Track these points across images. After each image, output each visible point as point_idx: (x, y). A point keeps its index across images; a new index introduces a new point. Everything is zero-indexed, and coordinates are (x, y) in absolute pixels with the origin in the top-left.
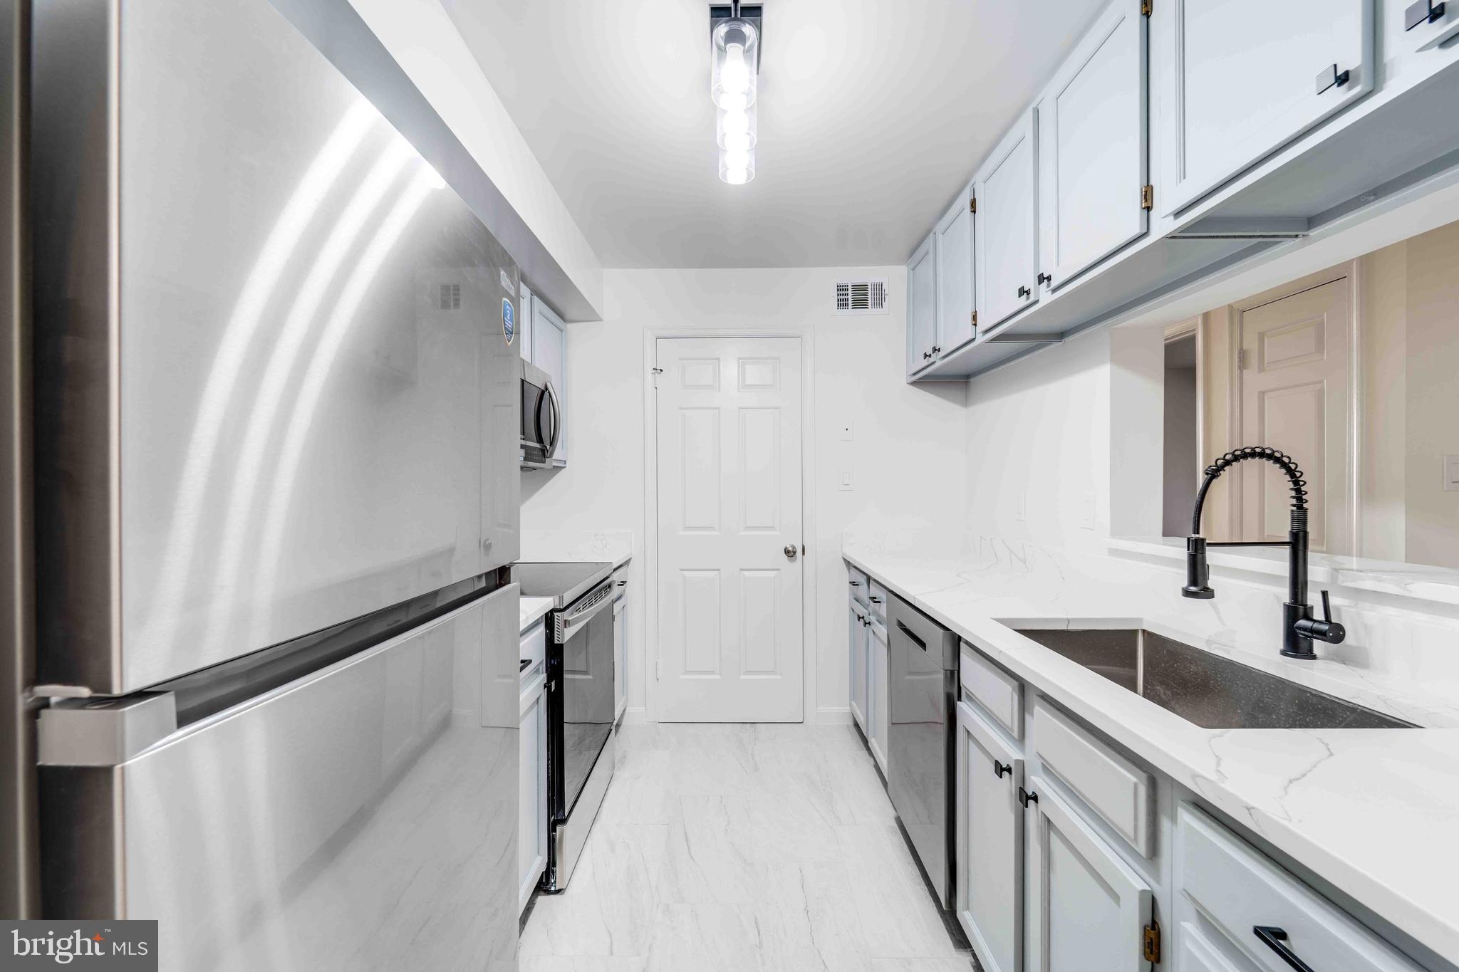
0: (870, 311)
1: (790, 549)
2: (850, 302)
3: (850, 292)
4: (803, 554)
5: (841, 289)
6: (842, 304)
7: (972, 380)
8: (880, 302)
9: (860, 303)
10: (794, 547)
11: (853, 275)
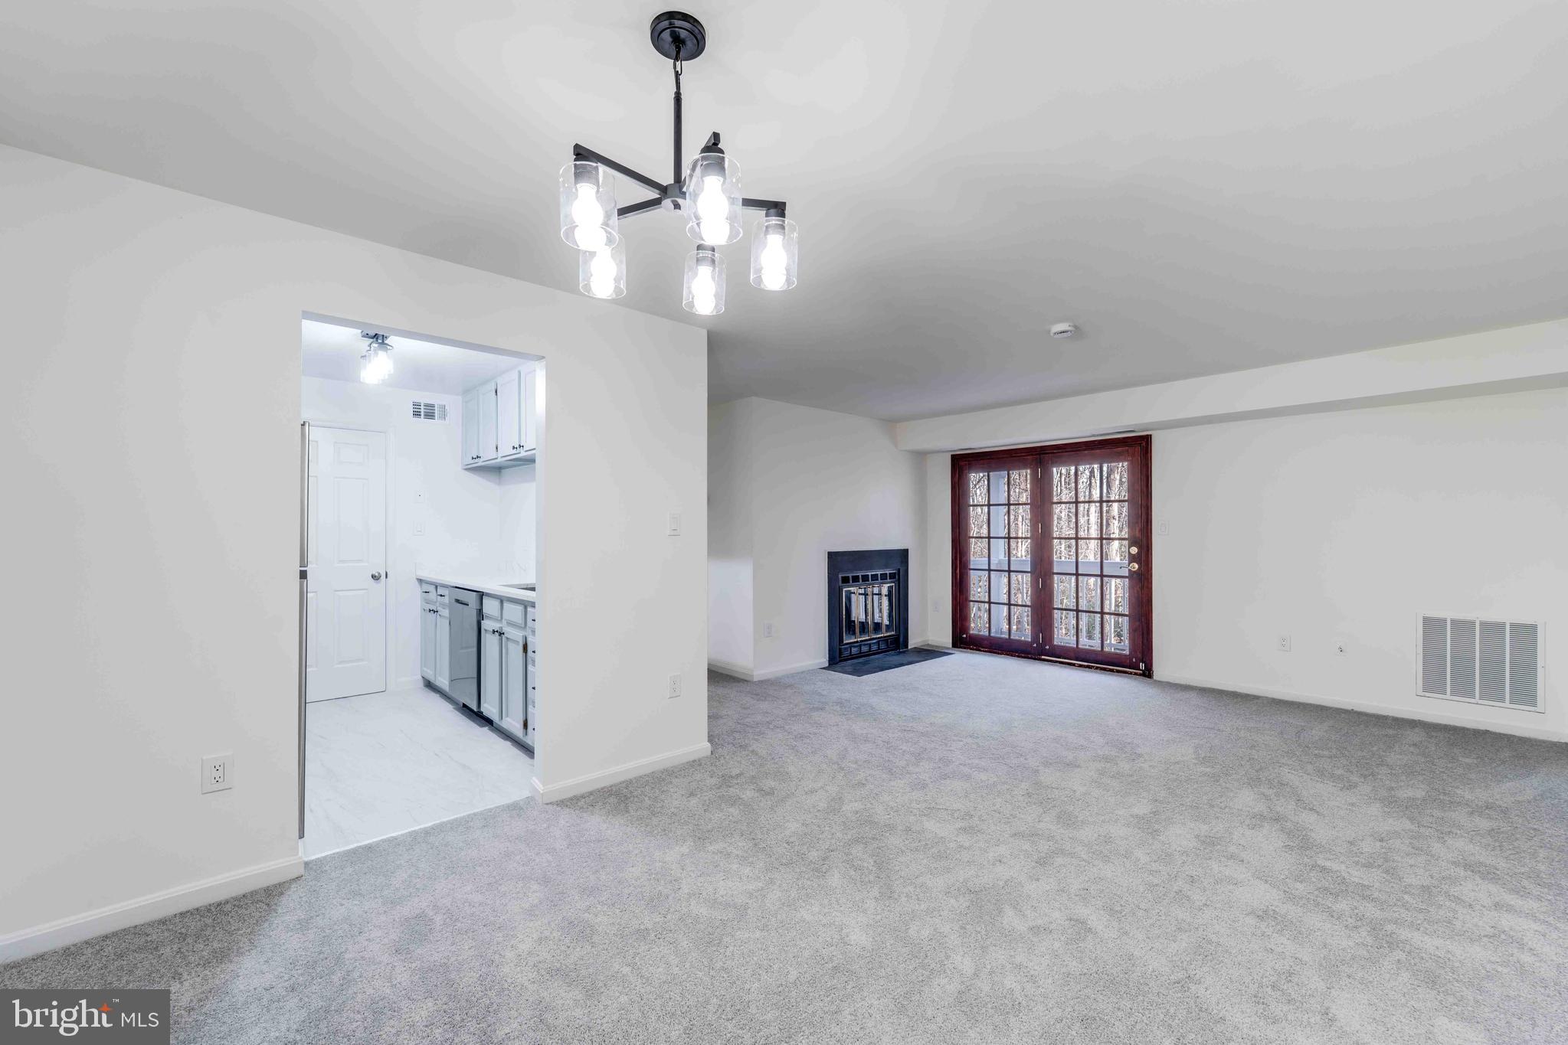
0: (437, 421)
1: (377, 574)
2: (422, 414)
3: (422, 407)
4: (386, 577)
5: (416, 405)
6: (417, 414)
7: (503, 471)
8: (444, 416)
9: (430, 415)
10: (379, 573)
11: (425, 398)
